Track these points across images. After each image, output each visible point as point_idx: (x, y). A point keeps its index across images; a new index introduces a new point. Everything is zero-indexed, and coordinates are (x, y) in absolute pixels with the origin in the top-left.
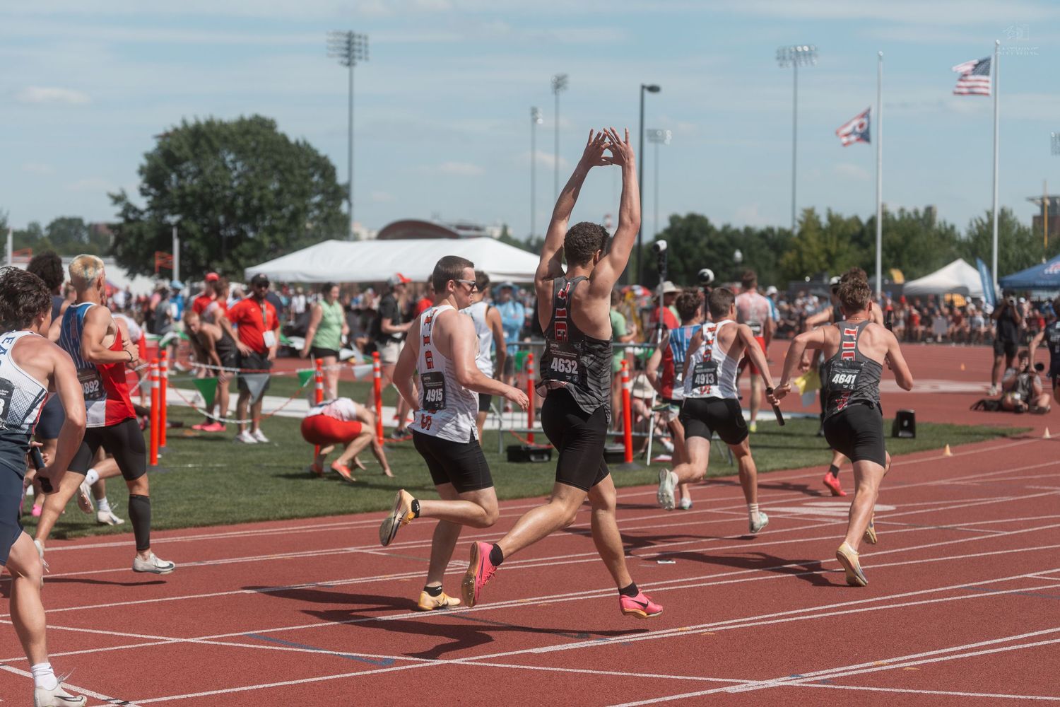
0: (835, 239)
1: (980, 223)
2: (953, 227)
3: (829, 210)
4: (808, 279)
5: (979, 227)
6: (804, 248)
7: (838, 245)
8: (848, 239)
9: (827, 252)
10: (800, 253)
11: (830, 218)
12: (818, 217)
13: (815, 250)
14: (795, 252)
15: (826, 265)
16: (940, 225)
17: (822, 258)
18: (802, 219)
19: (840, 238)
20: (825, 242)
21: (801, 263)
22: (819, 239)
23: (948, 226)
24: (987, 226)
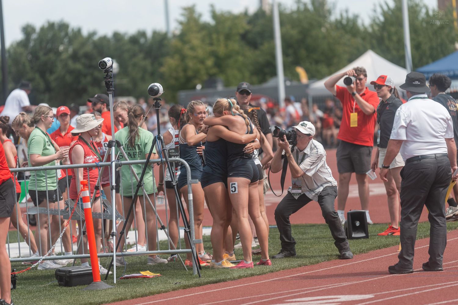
0: (222, 38)
1: (385, 8)
2: (356, 17)
3: (212, 6)
4: (199, 87)
5: (384, 14)
6: (187, 51)
7: (226, 46)
8: (238, 38)
9: (214, 54)
10: (183, 58)
11: (214, 16)
12: (200, 15)
13: (200, 53)
14: (177, 57)
15: (214, 71)
16: (341, 15)
17: (210, 62)
18: (182, 19)
19: (228, 37)
20: (211, 44)
21: (185, 70)
22: (203, 40)
23: (351, 15)
24: (393, 11)
